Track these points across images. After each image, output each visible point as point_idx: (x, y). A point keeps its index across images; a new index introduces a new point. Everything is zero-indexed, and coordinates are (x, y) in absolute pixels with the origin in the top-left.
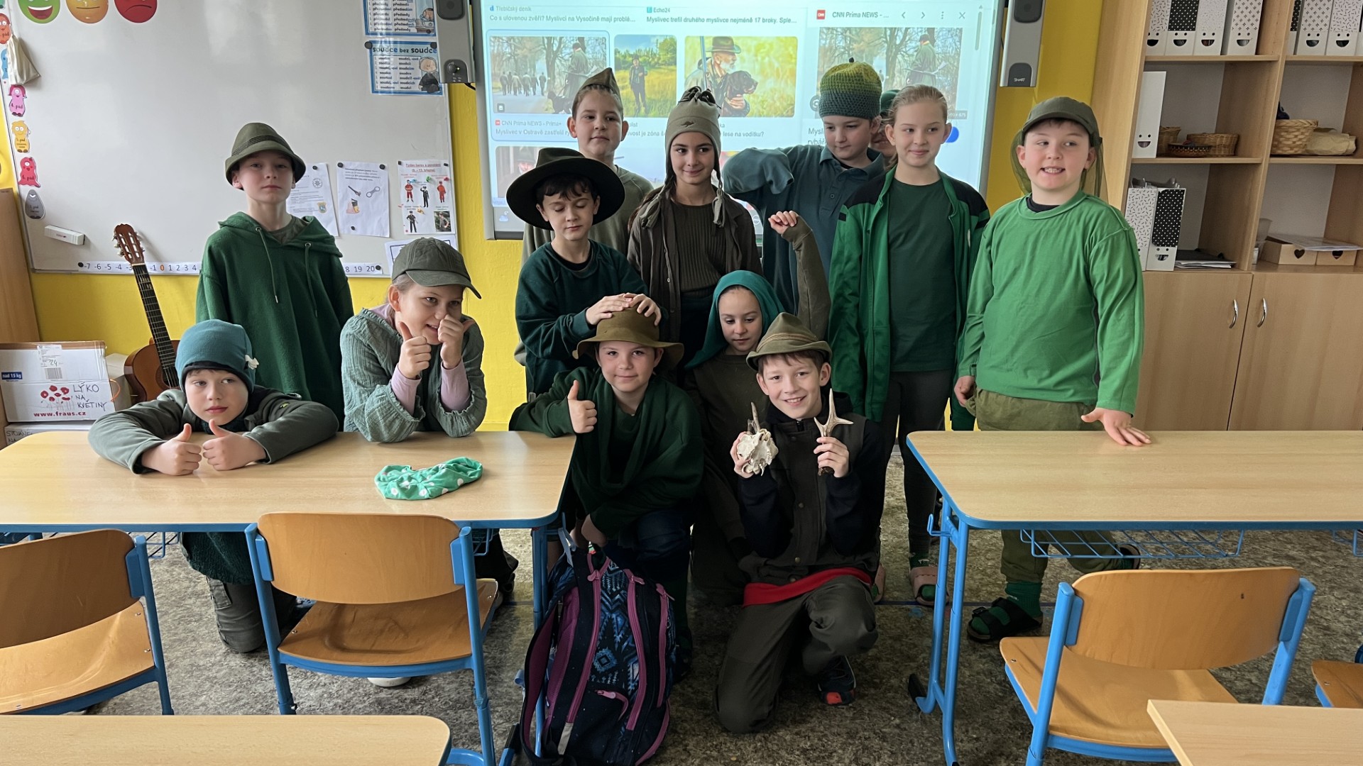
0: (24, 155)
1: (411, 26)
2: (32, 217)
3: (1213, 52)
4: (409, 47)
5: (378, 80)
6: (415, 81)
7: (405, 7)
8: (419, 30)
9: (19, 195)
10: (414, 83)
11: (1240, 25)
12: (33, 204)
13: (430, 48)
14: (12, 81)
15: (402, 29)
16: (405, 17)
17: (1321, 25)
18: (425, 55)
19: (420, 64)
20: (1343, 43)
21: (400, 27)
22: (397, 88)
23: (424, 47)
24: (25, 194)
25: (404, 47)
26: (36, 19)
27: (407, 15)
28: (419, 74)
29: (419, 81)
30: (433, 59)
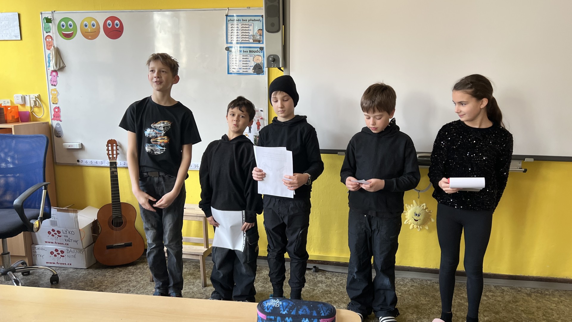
0: (55, 106)
1: (250, 38)
2: (57, 136)
4: (248, 50)
5: (231, 67)
6: (250, 68)
7: (247, 29)
8: (254, 41)
9: (52, 126)
10: (250, 69)
12: (58, 130)
13: (259, 50)
14: (52, 68)
15: (245, 40)
16: (247, 34)
18: (256, 54)
19: (253, 59)
21: (244, 39)
22: (241, 71)
23: (256, 49)
24: (54, 125)
25: (245, 49)
26: (65, 38)
27: (248, 33)
28: (253, 64)
29: (253, 67)
30: (260, 56)
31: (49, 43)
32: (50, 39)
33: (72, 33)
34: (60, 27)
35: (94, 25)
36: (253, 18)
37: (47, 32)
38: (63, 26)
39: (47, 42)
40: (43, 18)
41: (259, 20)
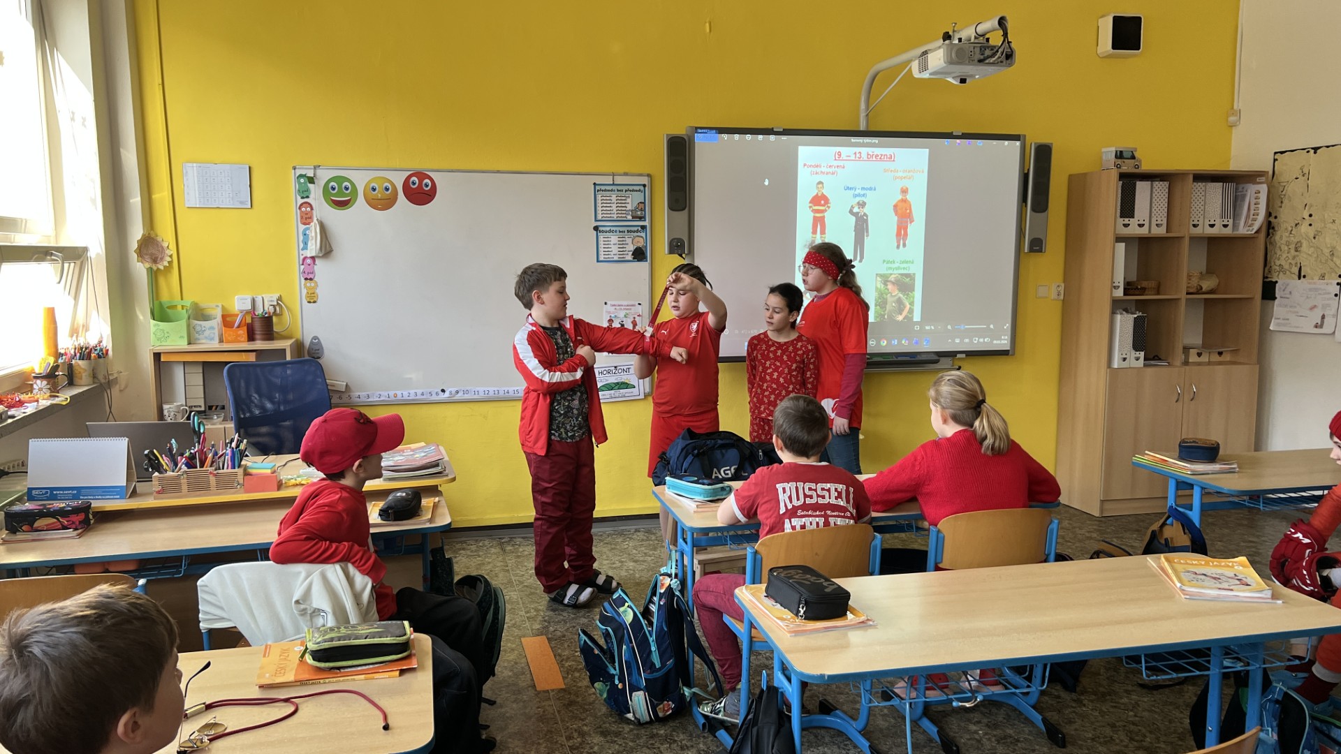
1: (628, 214)
3: (1144, 231)
4: (626, 229)
5: (601, 253)
7: (624, 202)
8: (633, 217)
10: (628, 254)
11: (1157, 215)
12: (315, 348)
13: (640, 229)
14: (310, 252)
16: (624, 209)
17: (1200, 215)
18: (636, 234)
19: (633, 241)
20: (1212, 226)
21: (620, 216)
22: (616, 258)
23: (636, 229)
25: (621, 229)
26: (334, 205)
27: (625, 207)
28: (631, 248)
29: (631, 253)
30: (642, 237)
31: (307, 214)
32: (309, 209)
33: (350, 200)
34: (327, 191)
35: (387, 189)
36: (631, 188)
37: (302, 198)
38: (333, 189)
39: (302, 212)
40: (297, 175)
41: (639, 191)
